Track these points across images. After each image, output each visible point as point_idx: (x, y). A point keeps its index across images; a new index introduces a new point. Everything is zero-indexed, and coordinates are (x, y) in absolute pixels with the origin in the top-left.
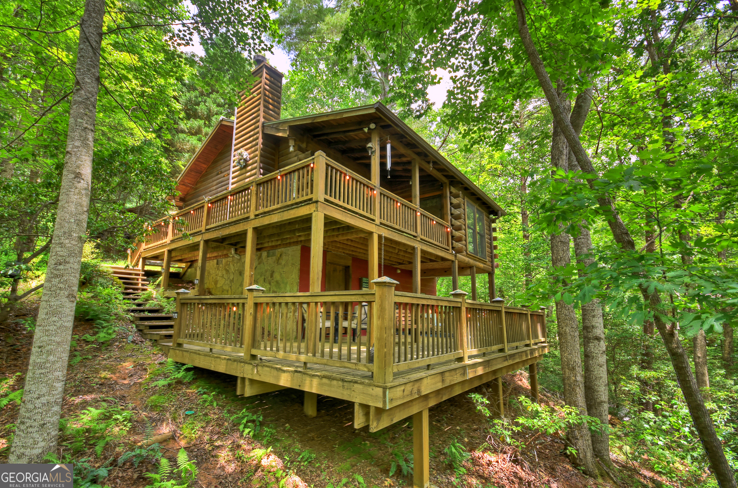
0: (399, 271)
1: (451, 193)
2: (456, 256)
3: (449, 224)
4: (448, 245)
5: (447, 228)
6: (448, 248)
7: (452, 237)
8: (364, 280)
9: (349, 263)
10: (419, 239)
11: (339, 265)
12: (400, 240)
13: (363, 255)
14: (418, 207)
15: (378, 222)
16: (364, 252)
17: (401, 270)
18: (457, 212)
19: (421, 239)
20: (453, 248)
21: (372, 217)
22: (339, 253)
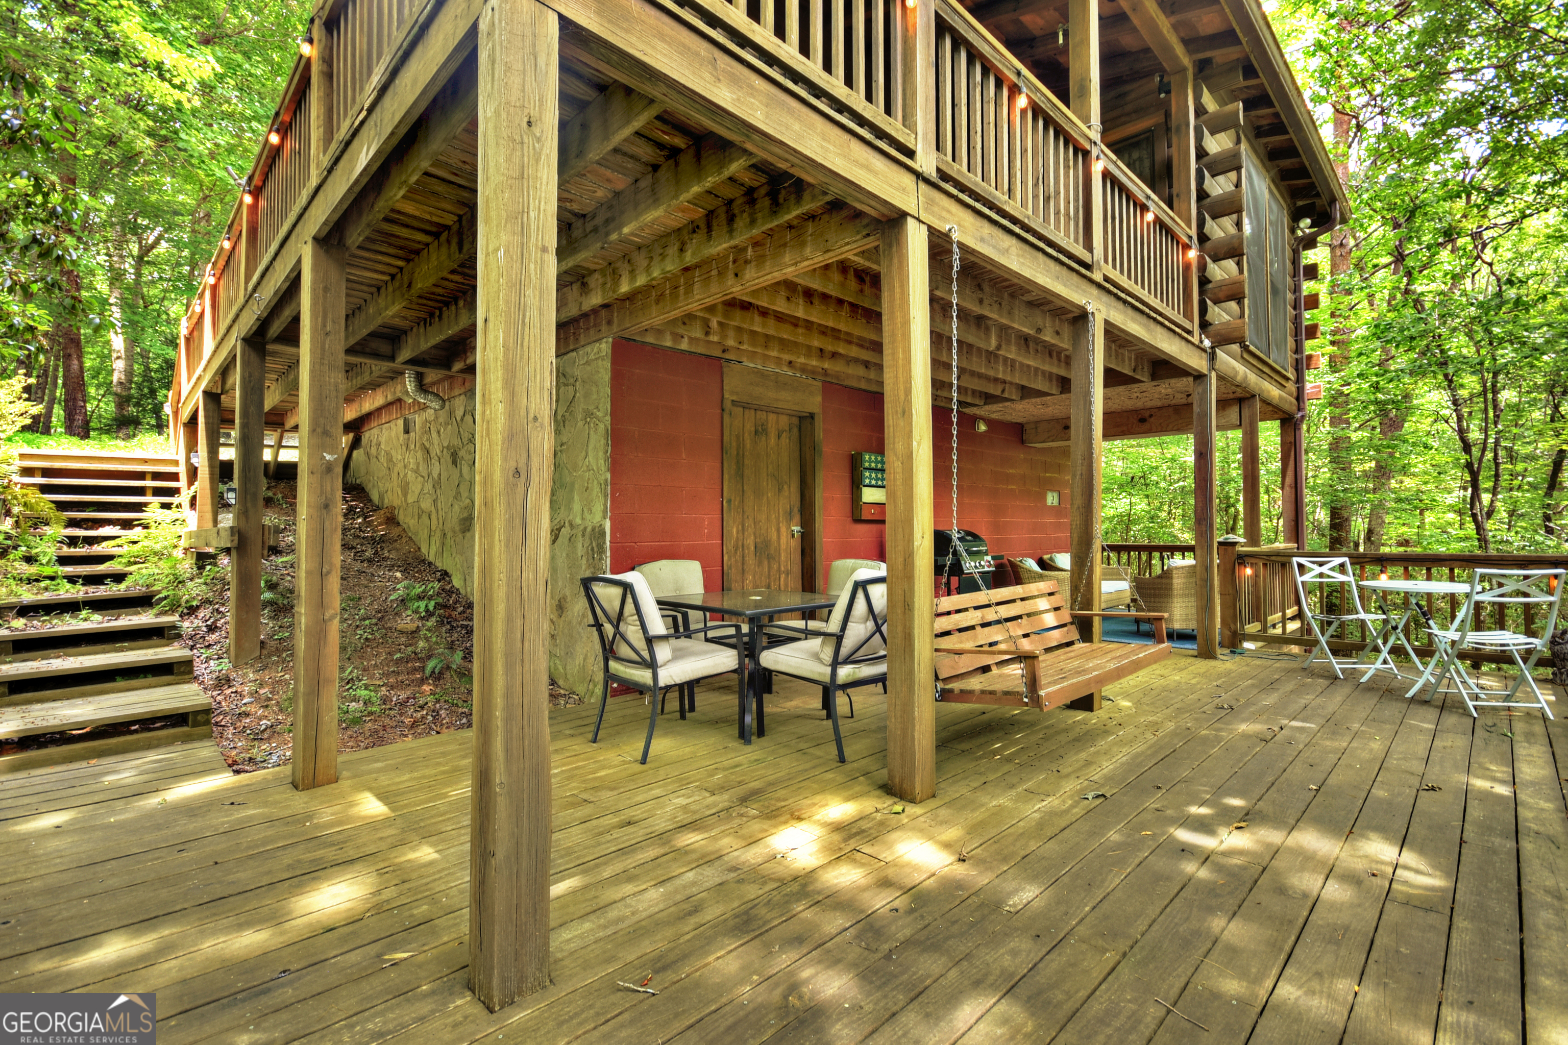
0: (983, 428)
1: (1200, 111)
2: (1213, 357)
3: (1193, 232)
4: (1188, 315)
5: (1187, 247)
6: (1187, 324)
7: (1204, 281)
8: (869, 459)
9: (814, 402)
10: (1098, 277)
11: (777, 412)
12: (1027, 273)
13: (861, 371)
14: (1095, 135)
15: (926, 162)
16: (865, 355)
17: (988, 422)
18: (1219, 186)
19: (1106, 279)
20: (1204, 325)
21: (894, 126)
22: (771, 368)
